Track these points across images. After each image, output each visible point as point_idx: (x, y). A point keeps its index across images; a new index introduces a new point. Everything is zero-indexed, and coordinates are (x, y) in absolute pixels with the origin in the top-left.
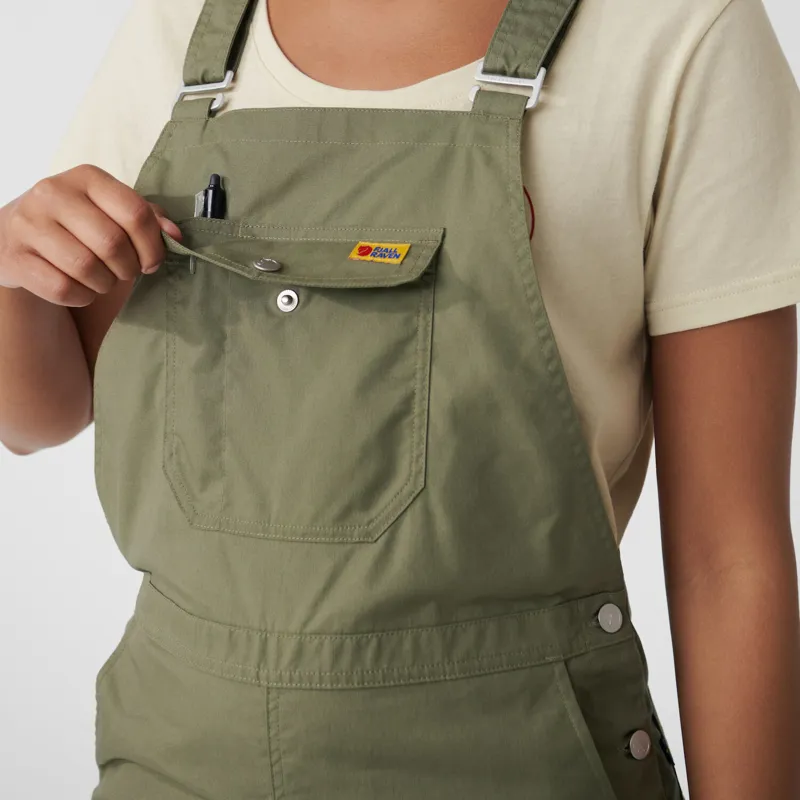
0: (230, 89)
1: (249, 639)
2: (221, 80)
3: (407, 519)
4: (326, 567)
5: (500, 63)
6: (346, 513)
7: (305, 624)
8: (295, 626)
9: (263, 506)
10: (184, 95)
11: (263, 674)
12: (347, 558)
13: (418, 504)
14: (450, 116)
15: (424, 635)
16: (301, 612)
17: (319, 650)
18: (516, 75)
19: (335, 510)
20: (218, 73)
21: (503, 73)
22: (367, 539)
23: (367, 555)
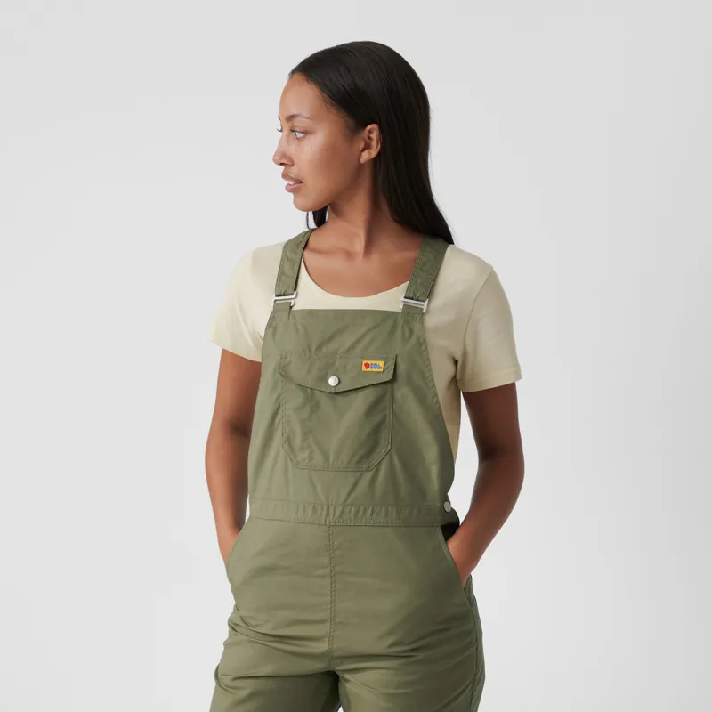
0: (296, 298)
1: (322, 509)
2: (292, 295)
3: (384, 461)
4: (352, 481)
5: (411, 295)
6: (359, 462)
7: (345, 501)
8: (342, 500)
9: (326, 457)
10: (276, 300)
11: (328, 521)
12: (361, 476)
13: (387, 456)
14: (393, 314)
15: (390, 509)
16: (343, 497)
17: (350, 512)
18: (417, 300)
19: (356, 458)
20: (290, 292)
21: (412, 299)
22: (368, 469)
23: (369, 475)
